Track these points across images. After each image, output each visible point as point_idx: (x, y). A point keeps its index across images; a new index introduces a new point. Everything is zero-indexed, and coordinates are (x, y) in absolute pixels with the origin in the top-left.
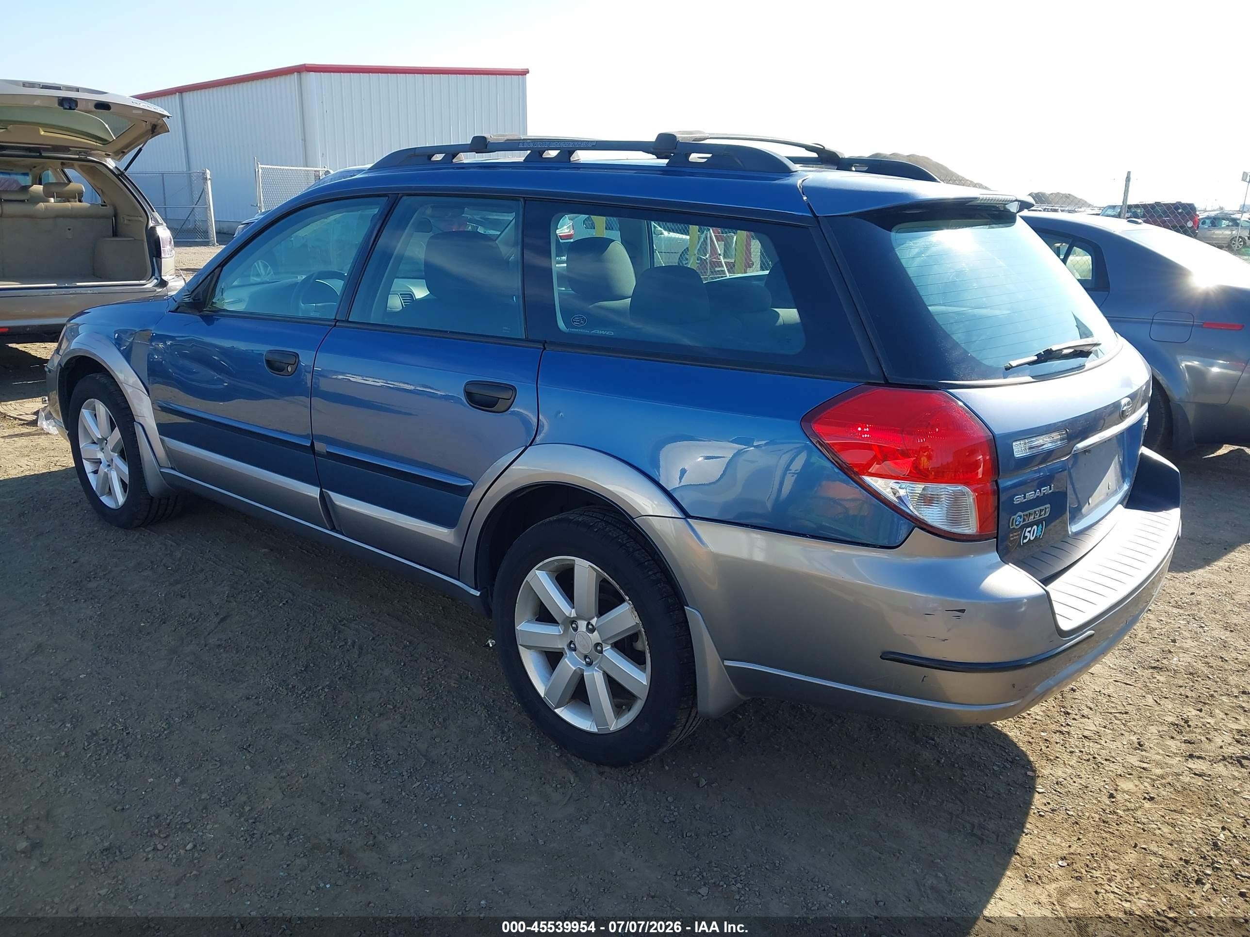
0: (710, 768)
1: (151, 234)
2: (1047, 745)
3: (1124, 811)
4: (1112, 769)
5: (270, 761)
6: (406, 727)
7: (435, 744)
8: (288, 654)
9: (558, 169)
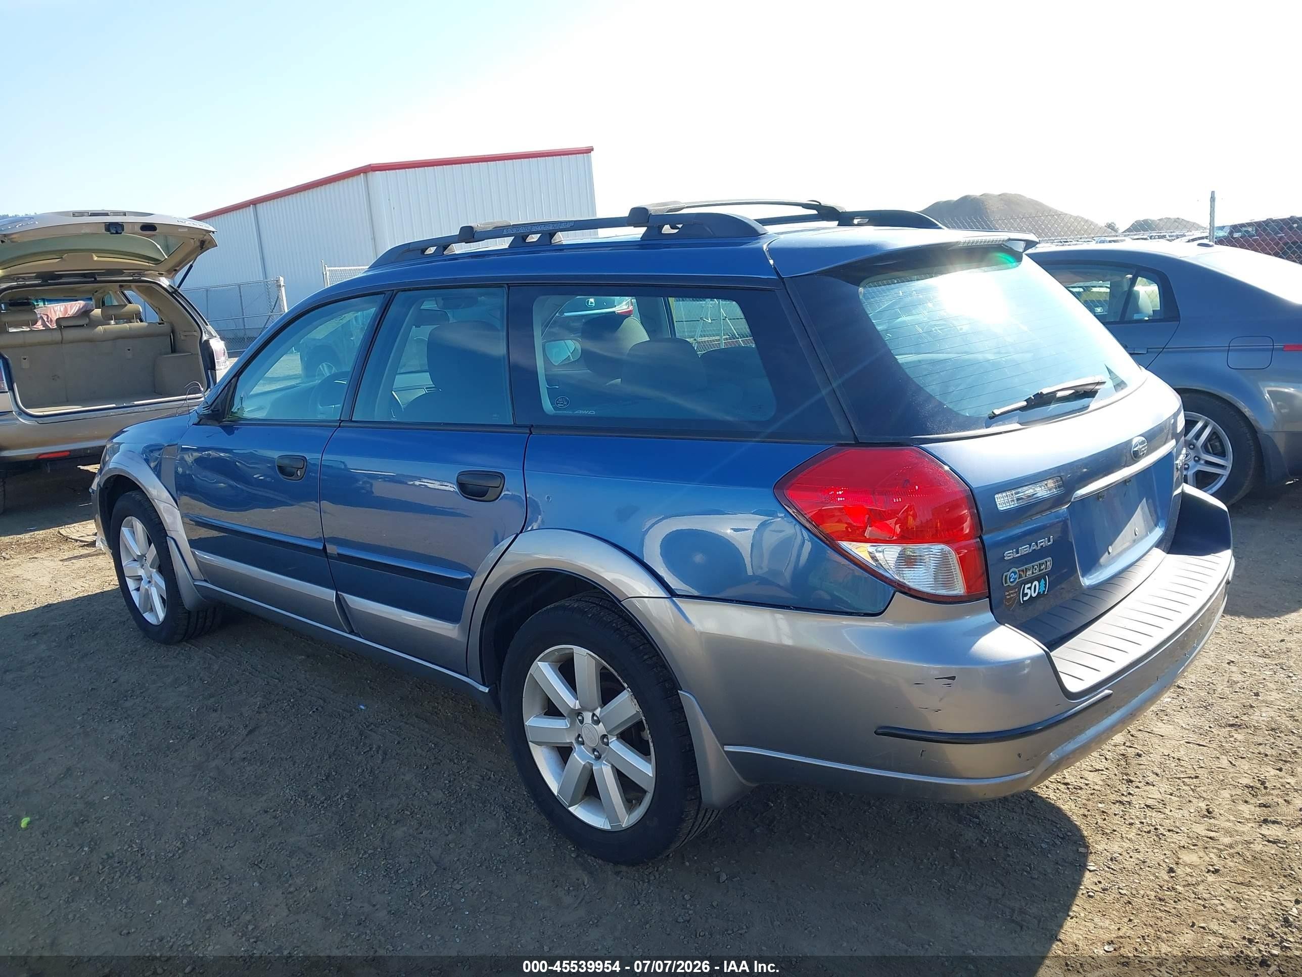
0: (734, 862)
1: (206, 347)
2: (1104, 817)
3: (1184, 886)
4: (1175, 840)
5: (280, 876)
6: (422, 833)
7: (450, 850)
8: (312, 764)
9: (538, 252)
